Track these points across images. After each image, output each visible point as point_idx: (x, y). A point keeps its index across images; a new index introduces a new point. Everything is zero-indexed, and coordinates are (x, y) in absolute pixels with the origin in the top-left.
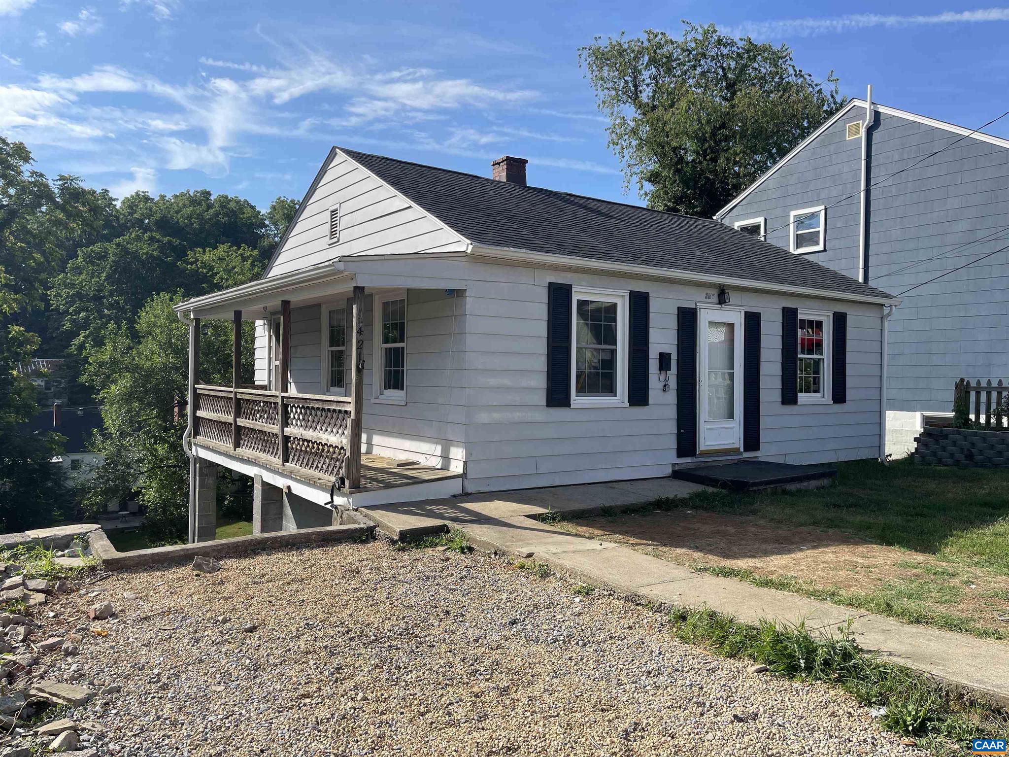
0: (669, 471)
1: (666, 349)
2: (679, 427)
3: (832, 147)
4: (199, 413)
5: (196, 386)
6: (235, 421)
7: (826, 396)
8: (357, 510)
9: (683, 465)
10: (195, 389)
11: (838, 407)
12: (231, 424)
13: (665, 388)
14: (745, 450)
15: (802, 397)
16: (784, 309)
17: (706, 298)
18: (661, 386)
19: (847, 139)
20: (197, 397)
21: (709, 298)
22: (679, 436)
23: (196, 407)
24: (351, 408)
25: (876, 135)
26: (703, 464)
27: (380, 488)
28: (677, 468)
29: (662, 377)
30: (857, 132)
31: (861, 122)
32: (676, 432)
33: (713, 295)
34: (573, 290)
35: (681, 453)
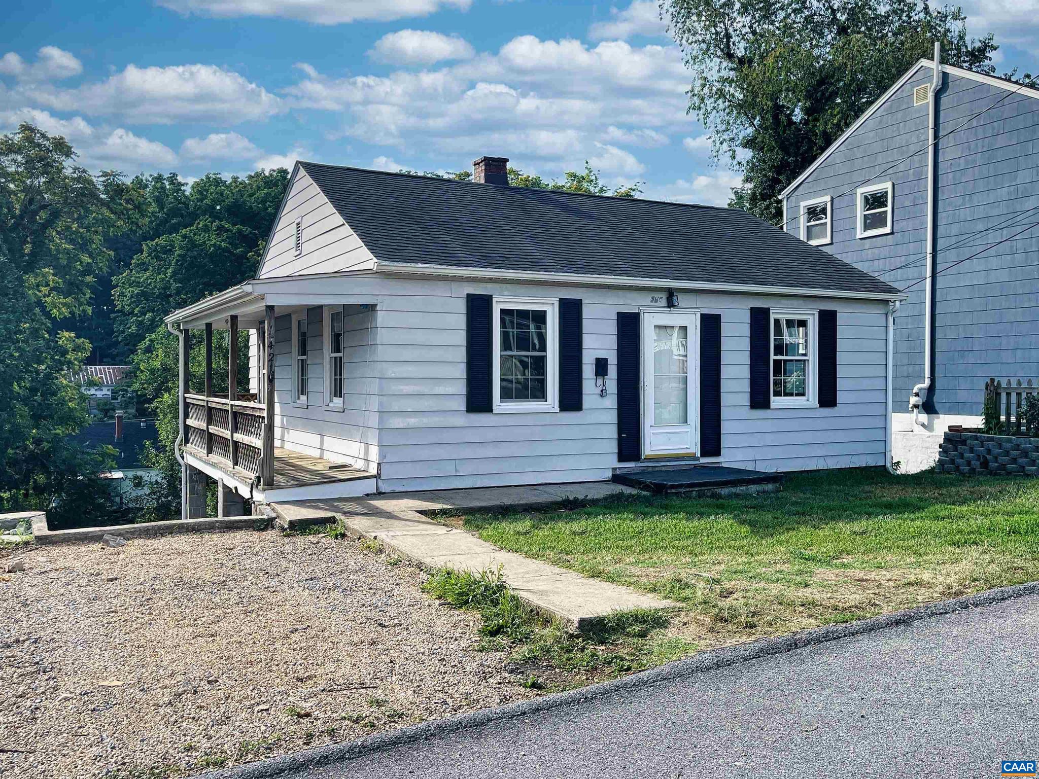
0: (609, 474)
1: (602, 355)
2: (620, 431)
3: (900, 115)
4: (189, 422)
5: (186, 395)
6: (208, 428)
7: (811, 399)
8: (269, 505)
9: (626, 470)
10: (185, 398)
11: (826, 411)
12: (205, 431)
13: (603, 394)
14: (703, 455)
15: (776, 402)
16: (752, 309)
17: (652, 301)
18: (598, 391)
19: (915, 105)
20: (187, 405)
21: (656, 301)
22: (621, 441)
23: (186, 416)
24: (265, 414)
25: (945, 100)
26: (650, 469)
27: (293, 486)
28: (618, 472)
29: (600, 382)
30: (926, 97)
31: (929, 85)
32: (616, 436)
33: (661, 298)
34: (494, 300)
35: (622, 458)
